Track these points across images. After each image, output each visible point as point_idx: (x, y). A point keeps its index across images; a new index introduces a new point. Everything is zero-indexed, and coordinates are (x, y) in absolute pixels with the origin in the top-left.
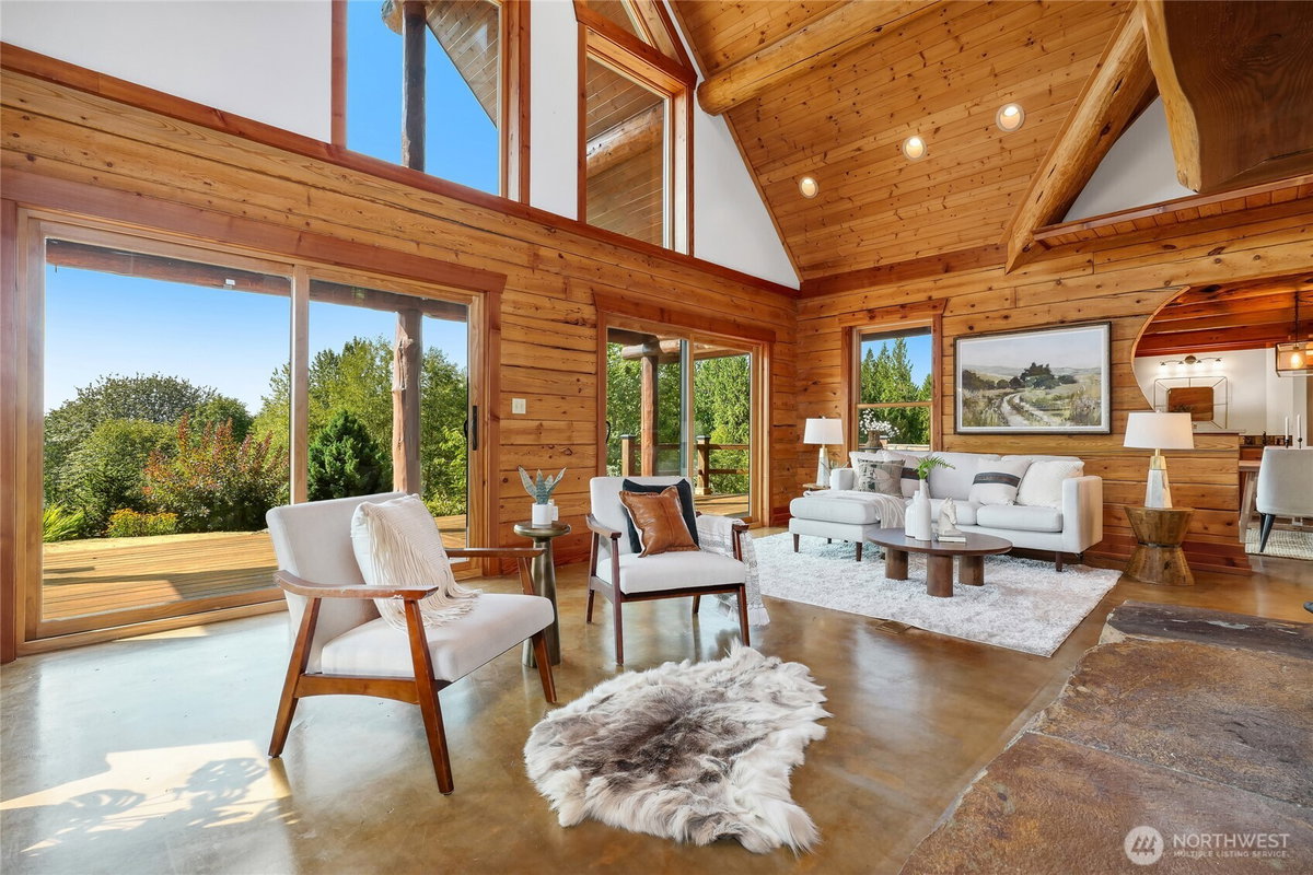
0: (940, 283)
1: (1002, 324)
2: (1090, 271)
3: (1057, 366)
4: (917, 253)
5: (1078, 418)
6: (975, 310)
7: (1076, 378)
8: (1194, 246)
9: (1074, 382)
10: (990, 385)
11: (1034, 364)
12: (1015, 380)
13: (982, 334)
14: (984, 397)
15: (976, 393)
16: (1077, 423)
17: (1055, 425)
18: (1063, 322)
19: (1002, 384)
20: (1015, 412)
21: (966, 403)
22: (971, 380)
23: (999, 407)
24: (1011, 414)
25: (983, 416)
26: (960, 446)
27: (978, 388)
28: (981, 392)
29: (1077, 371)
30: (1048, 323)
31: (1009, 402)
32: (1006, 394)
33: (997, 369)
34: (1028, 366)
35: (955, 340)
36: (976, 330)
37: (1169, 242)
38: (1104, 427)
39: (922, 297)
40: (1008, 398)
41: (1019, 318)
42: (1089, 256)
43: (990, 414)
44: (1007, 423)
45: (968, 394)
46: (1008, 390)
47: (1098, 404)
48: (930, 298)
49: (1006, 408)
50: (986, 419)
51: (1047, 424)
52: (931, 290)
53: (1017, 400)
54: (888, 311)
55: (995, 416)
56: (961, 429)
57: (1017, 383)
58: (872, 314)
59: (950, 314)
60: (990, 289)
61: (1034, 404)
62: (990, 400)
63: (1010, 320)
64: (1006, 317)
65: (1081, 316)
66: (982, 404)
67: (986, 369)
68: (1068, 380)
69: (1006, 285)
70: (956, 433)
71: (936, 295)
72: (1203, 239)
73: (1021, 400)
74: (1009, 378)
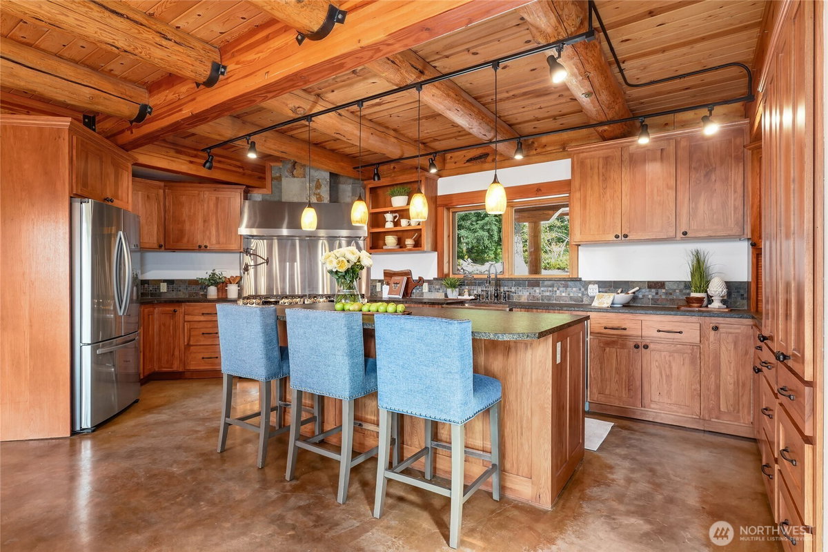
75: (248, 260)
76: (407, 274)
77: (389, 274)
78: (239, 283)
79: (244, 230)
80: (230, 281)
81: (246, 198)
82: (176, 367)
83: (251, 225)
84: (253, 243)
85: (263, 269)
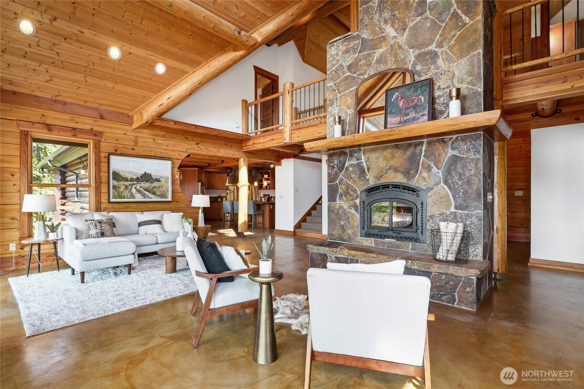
0: (97, 123)
1: (130, 152)
2: (164, 139)
3: (155, 174)
4: (86, 102)
5: (161, 196)
6: (118, 142)
7: (161, 180)
8: (192, 140)
9: (160, 181)
10: (126, 180)
11: (145, 172)
12: (137, 178)
13: (121, 155)
14: (123, 185)
15: (119, 183)
16: (161, 198)
17: (154, 199)
18: (155, 156)
19: (132, 180)
20: (137, 192)
21: (114, 187)
22: (117, 176)
23: (131, 190)
24: (136, 193)
25: (123, 194)
26: (110, 208)
27: (121, 181)
28: (122, 183)
29: (161, 177)
30: (150, 156)
31: (135, 188)
32: (134, 184)
33: (129, 172)
34: (143, 173)
35: (109, 155)
36: (118, 152)
37: (187, 137)
38: (170, 199)
39: (88, 127)
40: (134, 186)
41: (139, 151)
42: (164, 133)
43: (126, 193)
44: (134, 198)
45: (116, 183)
46: (135, 182)
47: (168, 190)
48: (92, 129)
49: (134, 190)
50: (124, 196)
51: (150, 198)
52: (92, 125)
53: (138, 187)
54: (63, 129)
55: (129, 194)
56: (112, 200)
57: (138, 179)
58: (49, 127)
59: (104, 141)
60: (125, 134)
61: (146, 190)
62: (126, 186)
63: (134, 151)
64: (133, 149)
65: (162, 155)
66: (122, 188)
67: (125, 172)
68: (158, 180)
69: (132, 134)
70: (109, 202)
71: (96, 128)
72: (195, 139)
73: (140, 187)
74: (135, 177)
75: (228, 191)
76: (269, 195)
77: (264, 195)
78: (226, 198)
79: (227, 184)
80: (224, 197)
81: (228, 176)
82: (212, 218)
83: (229, 183)
84: (230, 187)
85: (232, 194)
